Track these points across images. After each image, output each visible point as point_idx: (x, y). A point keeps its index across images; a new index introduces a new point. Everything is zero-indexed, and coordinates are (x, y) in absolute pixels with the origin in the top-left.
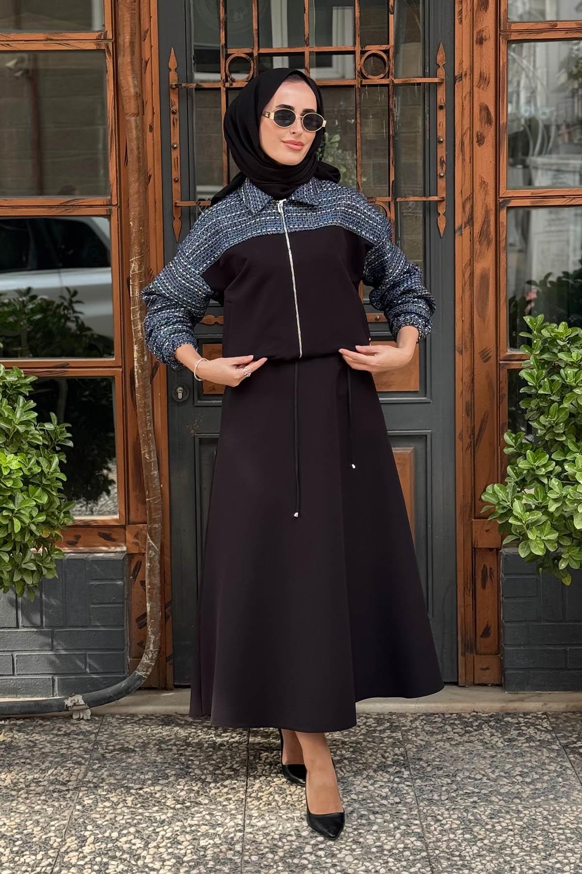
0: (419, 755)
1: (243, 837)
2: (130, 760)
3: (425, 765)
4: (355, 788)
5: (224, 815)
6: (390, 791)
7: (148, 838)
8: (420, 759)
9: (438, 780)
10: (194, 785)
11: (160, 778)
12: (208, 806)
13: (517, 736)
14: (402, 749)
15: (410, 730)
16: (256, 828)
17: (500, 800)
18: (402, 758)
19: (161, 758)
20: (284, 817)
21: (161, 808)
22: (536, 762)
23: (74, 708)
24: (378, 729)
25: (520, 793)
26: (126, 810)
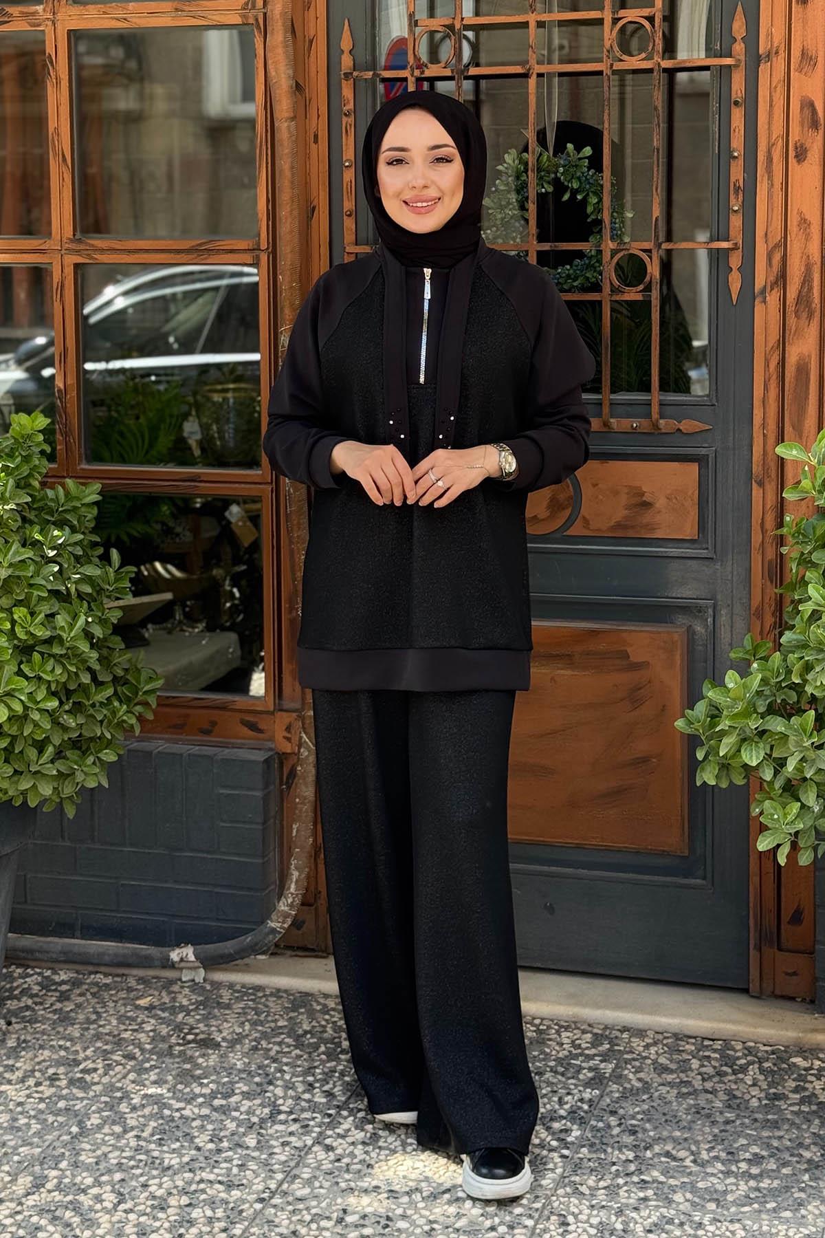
0: (617, 1106)
1: (257, 1214)
2: (200, 1060)
3: (613, 1123)
5: (260, 1170)
7: (129, 1193)
8: (613, 1113)
9: (617, 1152)
10: (258, 1112)
11: (219, 1096)
12: (248, 1152)
13: (791, 1091)
14: (597, 1092)
15: (637, 1059)
16: (290, 1199)
17: (687, 1200)
18: (586, 1107)
19: (244, 1063)
20: (343, 1185)
21: (182, 1146)
22: (790, 1140)
23: (183, 965)
24: (587, 1052)
25: (725, 1192)
26: (133, 1143)
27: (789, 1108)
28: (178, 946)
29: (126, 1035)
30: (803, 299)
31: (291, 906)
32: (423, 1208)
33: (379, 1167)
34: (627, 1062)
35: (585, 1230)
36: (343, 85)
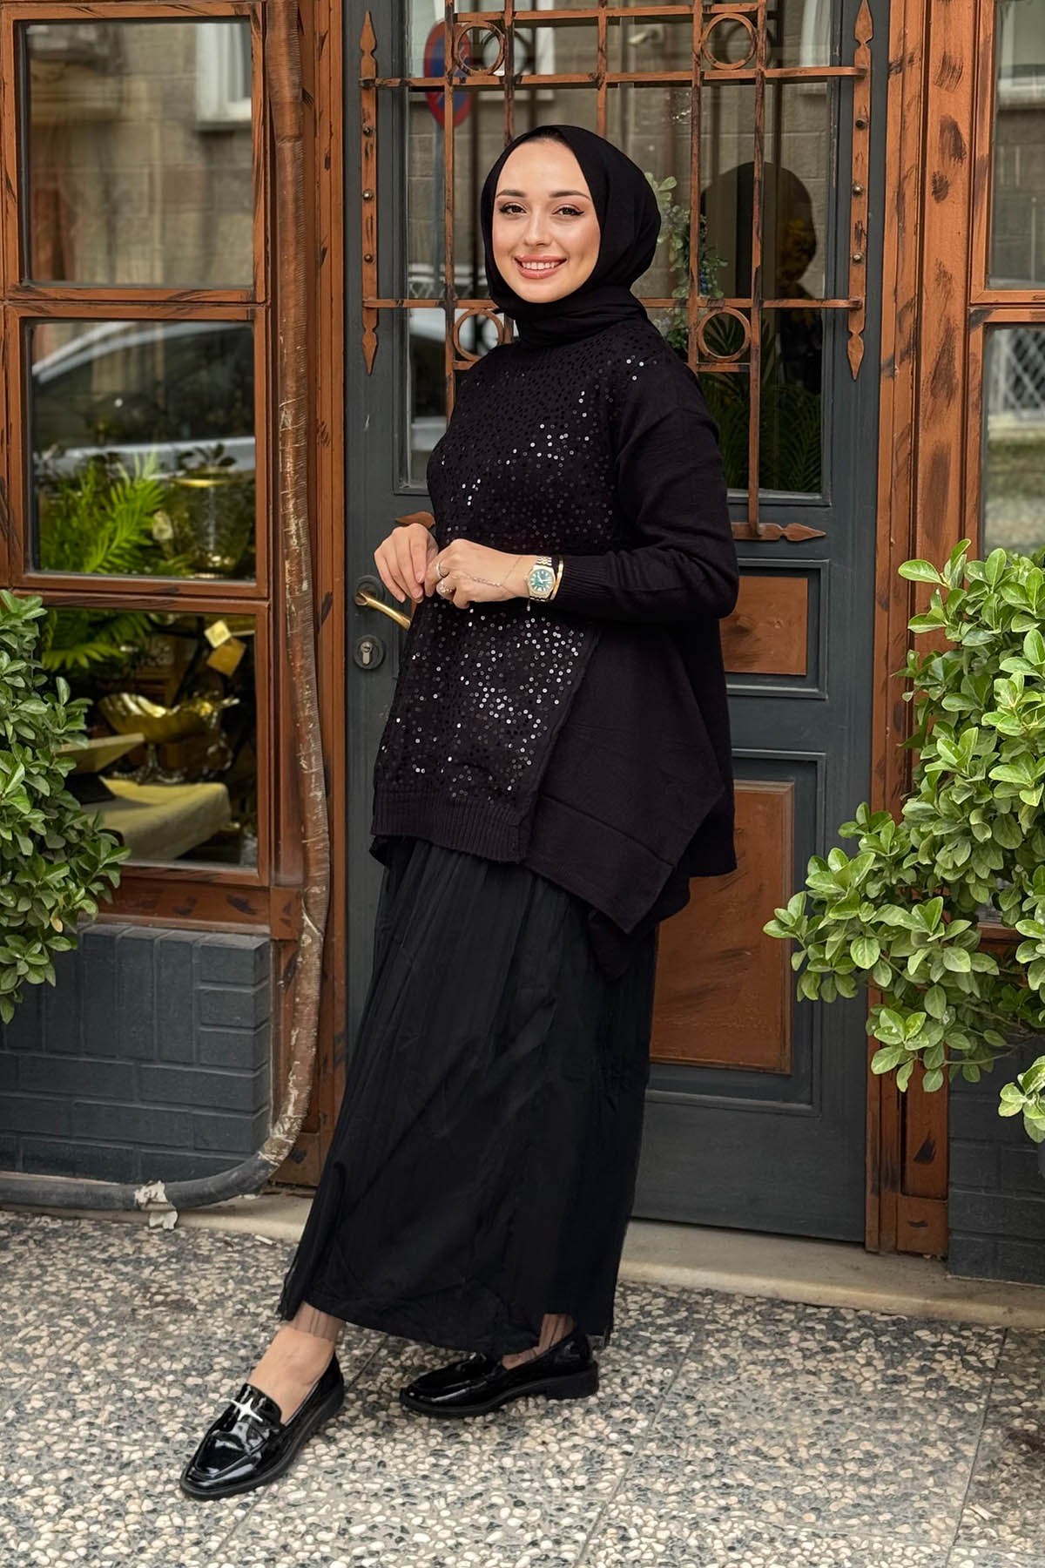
0: (695, 1389)
1: (237, 1522)
2: (171, 1328)
3: (690, 1412)
4: (522, 1443)
6: (584, 1459)
7: (78, 1496)
8: (690, 1398)
9: (693, 1448)
11: (194, 1373)
13: (912, 1373)
14: (671, 1371)
15: (722, 1331)
16: (281, 1504)
17: (779, 1510)
18: (655, 1391)
19: (227, 1331)
20: (347, 1487)
21: (146, 1436)
22: (911, 1435)
23: (151, 1207)
24: (659, 1321)
25: (828, 1501)
26: (84, 1432)
27: (911, 1393)
28: (146, 1182)
29: (77, 1295)
30: (941, 374)
31: (288, 1133)
32: (446, 1518)
33: (395, 1466)
34: (709, 1334)
35: (650, 1547)
36: (364, 97)
